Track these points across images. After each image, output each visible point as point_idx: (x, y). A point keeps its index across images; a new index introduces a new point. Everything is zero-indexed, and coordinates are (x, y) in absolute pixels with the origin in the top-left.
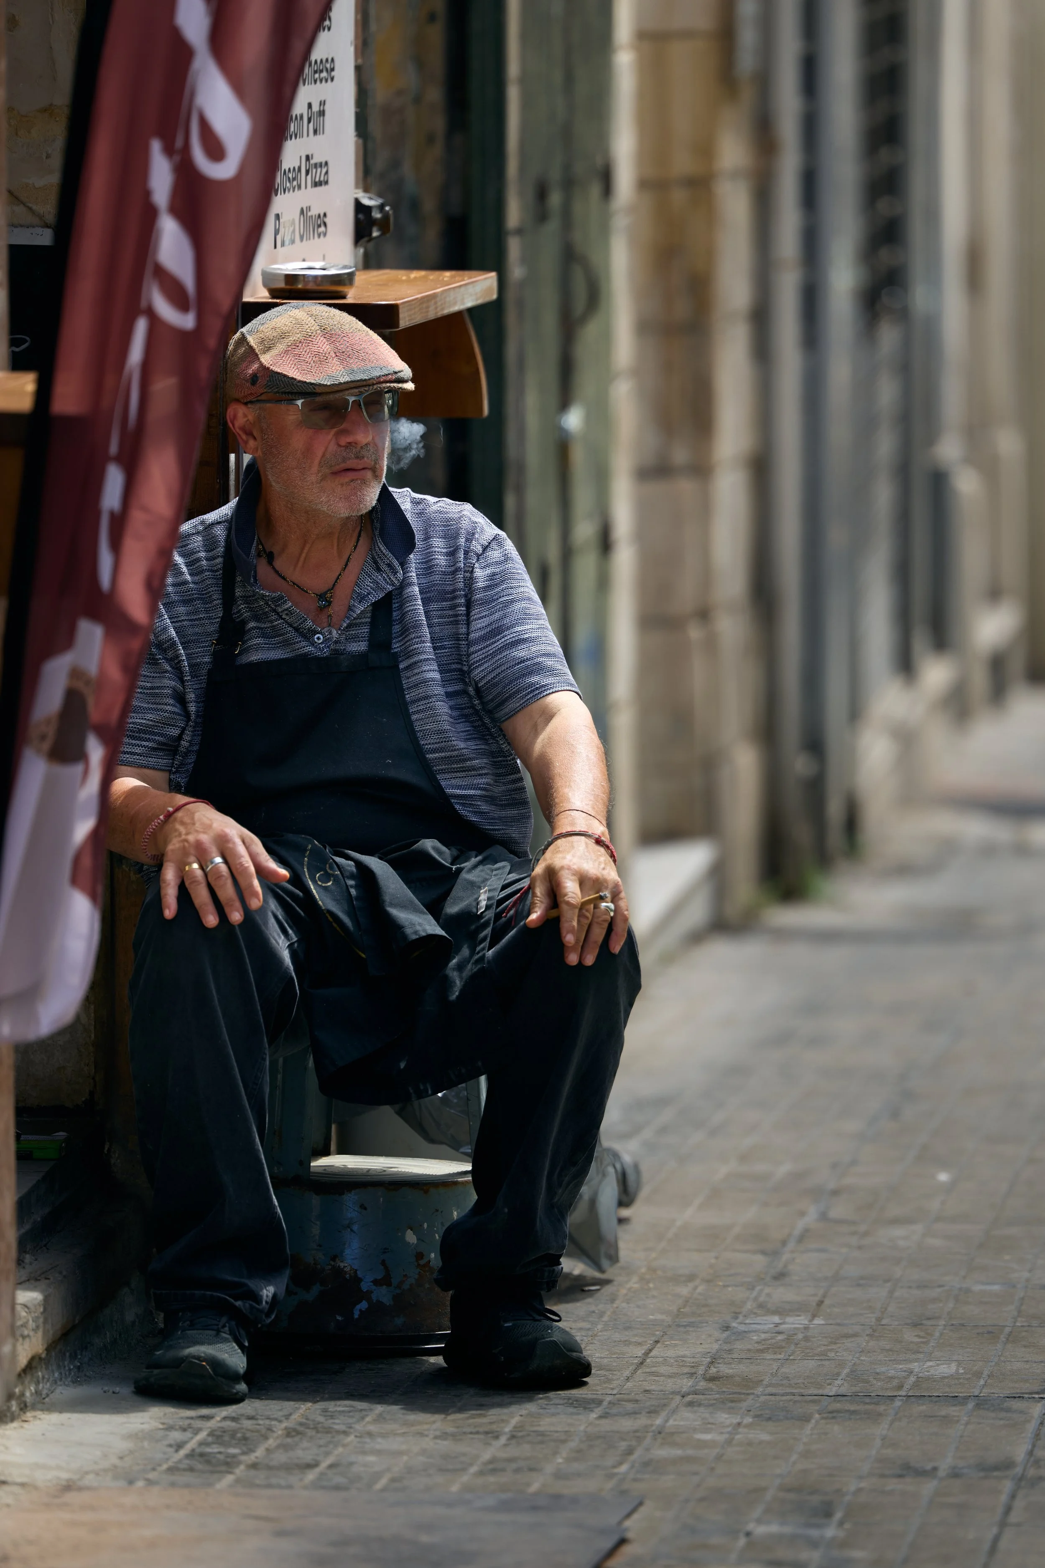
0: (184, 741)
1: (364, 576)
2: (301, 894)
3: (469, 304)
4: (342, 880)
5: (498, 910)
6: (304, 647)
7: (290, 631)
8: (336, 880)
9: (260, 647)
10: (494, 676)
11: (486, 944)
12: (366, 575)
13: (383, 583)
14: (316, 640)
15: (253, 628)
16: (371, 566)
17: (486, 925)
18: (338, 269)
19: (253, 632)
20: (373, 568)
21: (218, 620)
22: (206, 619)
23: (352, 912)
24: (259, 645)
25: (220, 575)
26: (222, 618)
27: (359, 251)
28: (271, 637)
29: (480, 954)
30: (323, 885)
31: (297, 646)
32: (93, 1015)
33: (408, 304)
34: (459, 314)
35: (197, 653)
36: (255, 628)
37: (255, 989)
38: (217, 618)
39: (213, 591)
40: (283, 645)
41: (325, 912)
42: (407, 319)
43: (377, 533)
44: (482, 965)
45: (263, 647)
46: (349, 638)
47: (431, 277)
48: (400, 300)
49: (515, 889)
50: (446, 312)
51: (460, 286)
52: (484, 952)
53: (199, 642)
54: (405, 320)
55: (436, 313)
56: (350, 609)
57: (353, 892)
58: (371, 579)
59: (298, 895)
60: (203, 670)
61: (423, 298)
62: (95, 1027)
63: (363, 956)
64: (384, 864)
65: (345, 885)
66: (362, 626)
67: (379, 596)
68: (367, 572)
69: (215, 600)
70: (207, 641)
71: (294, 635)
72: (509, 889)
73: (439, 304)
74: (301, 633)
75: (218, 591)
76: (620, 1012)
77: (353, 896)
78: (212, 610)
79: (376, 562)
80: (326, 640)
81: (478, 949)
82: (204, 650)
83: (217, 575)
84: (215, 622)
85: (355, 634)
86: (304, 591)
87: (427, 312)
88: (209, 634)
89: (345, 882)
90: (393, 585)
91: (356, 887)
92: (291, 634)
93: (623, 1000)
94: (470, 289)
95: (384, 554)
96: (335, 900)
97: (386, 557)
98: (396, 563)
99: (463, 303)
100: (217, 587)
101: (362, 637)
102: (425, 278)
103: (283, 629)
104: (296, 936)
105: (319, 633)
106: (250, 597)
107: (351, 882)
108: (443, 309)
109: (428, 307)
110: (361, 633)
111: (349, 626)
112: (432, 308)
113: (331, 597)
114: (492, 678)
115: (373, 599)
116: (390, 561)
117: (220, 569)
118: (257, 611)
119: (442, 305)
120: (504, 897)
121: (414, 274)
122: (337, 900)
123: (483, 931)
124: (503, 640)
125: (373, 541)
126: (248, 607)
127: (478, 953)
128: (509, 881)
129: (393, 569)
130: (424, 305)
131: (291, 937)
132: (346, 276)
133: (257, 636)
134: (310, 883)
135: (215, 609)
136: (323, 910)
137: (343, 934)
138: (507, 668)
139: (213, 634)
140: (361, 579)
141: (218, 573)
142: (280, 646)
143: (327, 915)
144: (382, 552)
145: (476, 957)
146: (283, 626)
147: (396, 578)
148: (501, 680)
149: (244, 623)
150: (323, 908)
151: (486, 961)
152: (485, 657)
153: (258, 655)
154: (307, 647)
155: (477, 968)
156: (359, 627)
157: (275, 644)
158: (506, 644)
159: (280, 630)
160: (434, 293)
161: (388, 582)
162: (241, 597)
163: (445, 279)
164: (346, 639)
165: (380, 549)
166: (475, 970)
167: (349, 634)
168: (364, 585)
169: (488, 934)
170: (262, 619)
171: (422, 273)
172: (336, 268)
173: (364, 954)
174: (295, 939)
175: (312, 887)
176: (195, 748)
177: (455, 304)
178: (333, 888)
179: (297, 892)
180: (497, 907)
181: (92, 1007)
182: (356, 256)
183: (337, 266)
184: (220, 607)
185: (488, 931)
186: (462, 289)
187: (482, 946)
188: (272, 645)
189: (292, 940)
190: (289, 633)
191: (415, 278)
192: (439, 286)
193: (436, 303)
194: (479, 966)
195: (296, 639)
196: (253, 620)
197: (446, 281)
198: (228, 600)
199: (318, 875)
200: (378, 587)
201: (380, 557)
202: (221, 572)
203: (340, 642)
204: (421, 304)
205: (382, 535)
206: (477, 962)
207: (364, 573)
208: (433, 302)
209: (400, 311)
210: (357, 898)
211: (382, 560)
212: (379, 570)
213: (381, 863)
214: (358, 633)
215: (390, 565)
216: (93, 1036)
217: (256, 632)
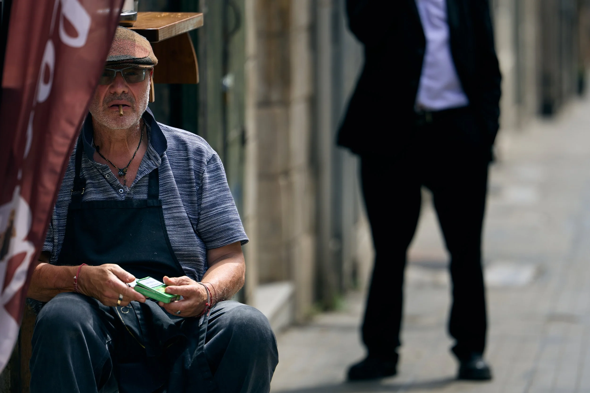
0: (55, 239)
1: (143, 162)
2: (113, 317)
3: (191, 28)
4: (134, 311)
5: (209, 325)
6: (113, 194)
7: (108, 185)
8: (131, 311)
9: (92, 192)
10: (210, 228)
11: (204, 341)
12: (144, 162)
13: (152, 165)
14: (120, 191)
15: (88, 183)
16: (146, 158)
17: (203, 331)
18: (129, 13)
19: (89, 185)
20: (147, 158)
21: (72, 179)
22: (66, 179)
23: (138, 326)
24: (91, 191)
25: (74, 157)
26: (75, 178)
27: (136, 3)
28: (97, 187)
29: (201, 346)
30: (124, 313)
31: (110, 193)
32: (10, 375)
33: (163, 29)
34: (185, 34)
35: (61, 196)
36: (90, 183)
37: (91, 363)
38: (72, 178)
39: (70, 165)
40: (103, 192)
41: (125, 326)
42: (162, 37)
43: (149, 141)
44: (202, 351)
45: (94, 192)
46: (135, 192)
47: (172, 16)
48: (159, 27)
49: (217, 314)
50: (180, 33)
51: (187, 20)
52: (203, 345)
53: (63, 190)
54: (161, 37)
55: (176, 33)
56: (136, 178)
57: (139, 316)
58: (146, 164)
59: (112, 318)
60: (64, 204)
61: (169, 26)
62: (11, 381)
63: (144, 347)
64: (154, 303)
65: (135, 313)
66: (142, 187)
67: (149, 171)
68: (144, 160)
69: (71, 169)
70: (67, 190)
71: (110, 187)
72: (214, 315)
73: (177, 29)
74: (113, 187)
75: (73, 165)
76: (269, 374)
77: (139, 318)
78: (70, 174)
79: (148, 155)
80: (125, 192)
81: (200, 343)
82: (65, 194)
83: (73, 158)
84: (71, 180)
85: (138, 190)
86: (114, 166)
87: (171, 33)
88: (69, 186)
89: (135, 312)
90: (156, 166)
91: (140, 314)
92: (108, 186)
93: (270, 368)
94: (191, 22)
95: (152, 151)
96: (130, 320)
97: (153, 152)
98: (158, 156)
99: (188, 29)
100: (73, 163)
101: (142, 192)
102: (169, 16)
103: (104, 184)
104: (111, 338)
105: (122, 188)
106: (88, 168)
107: (138, 312)
108: (179, 32)
109: (172, 31)
110: (141, 190)
111: (135, 187)
112: (174, 31)
113: (126, 171)
114: (209, 229)
115: (146, 173)
116: (155, 155)
117: (75, 155)
118: (91, 175)
119: (178, 29)
120: (212, 318)
121: (164, 14)
122: (131, 320)
123: (202, 335)
124: (216, 211)
125: (147, 146)
126: (87, 173)
127: (200, 345)
128: (214, 311)
129: (157, 158)
130: (170, 30)
131: (108, 338)
132: (133, 16)
133: (91, 187)
134: (118, 312)
135: (71, 174)
136: (124, 325)
137: (134, 337)
138: (217, 226)
139: (70, 186)
140: (142, 164)
141: (73, 157)
142: (102, 192)
143: (126, 327)
144: (151, 150)
145: (199, 348)
146: (105, 182)
147: (158, 162)
148: (213, 230)
149: (85, 180)
150: (125, 324)
151: (204, 350)
152: (206, 217)
153: (91, 196)
154: (115, 194)
155: (200, 353)
156: (141, 187)
157: (99, 191)
158: (218, 213)
159: (103, 184)
160: (175, 24)
161: (154, 165)
162: (84, 168)
163: (179, 17)
164: (134, 193)
165: (150, 149)
166: (199, 354)
167: (135, 190)
168: (143, 167)
169: (204, 336)
170: (94, 178)
171: (167, 14)
172: (128, 12)
173: (145, 346)
174: (110, 339)
175: (119, 314)
176: (61, 242)
177: (184, 29)
178: (129, 314)
179: (111, 316)
180: (209, 323)
181: (10, 371)
182: (135, 5)
183: (128, 11)
184: (74, 173)
185: (204, 335)
186: (188, 22)
187: (201, 342)
188: (98, 191)
189: (109, 340)
190: (107, 186)
191: (164, 16)
192: (176, 20)
193: (175, 29)
194: (201, 352)
195: (110, 189)
196: (89, 179)
197: (179, 18)
198: (78, 169)
199: (122, 308)
200: (149, 168)
201: (151, 153)
202: (75, 156)
203: (130, 194)
204: (168, 29)
205: (151, 142)
206: (199, 350)
207: (143, 161)
208: (174, 28)
209: (159, 33)
210: (141, 319)
211: (151, 154)
212: (150, 159)
213: (152, 302)
214: (140, 190)
215: (155, 157)
216: (10, 386)
217: (90, 185)
